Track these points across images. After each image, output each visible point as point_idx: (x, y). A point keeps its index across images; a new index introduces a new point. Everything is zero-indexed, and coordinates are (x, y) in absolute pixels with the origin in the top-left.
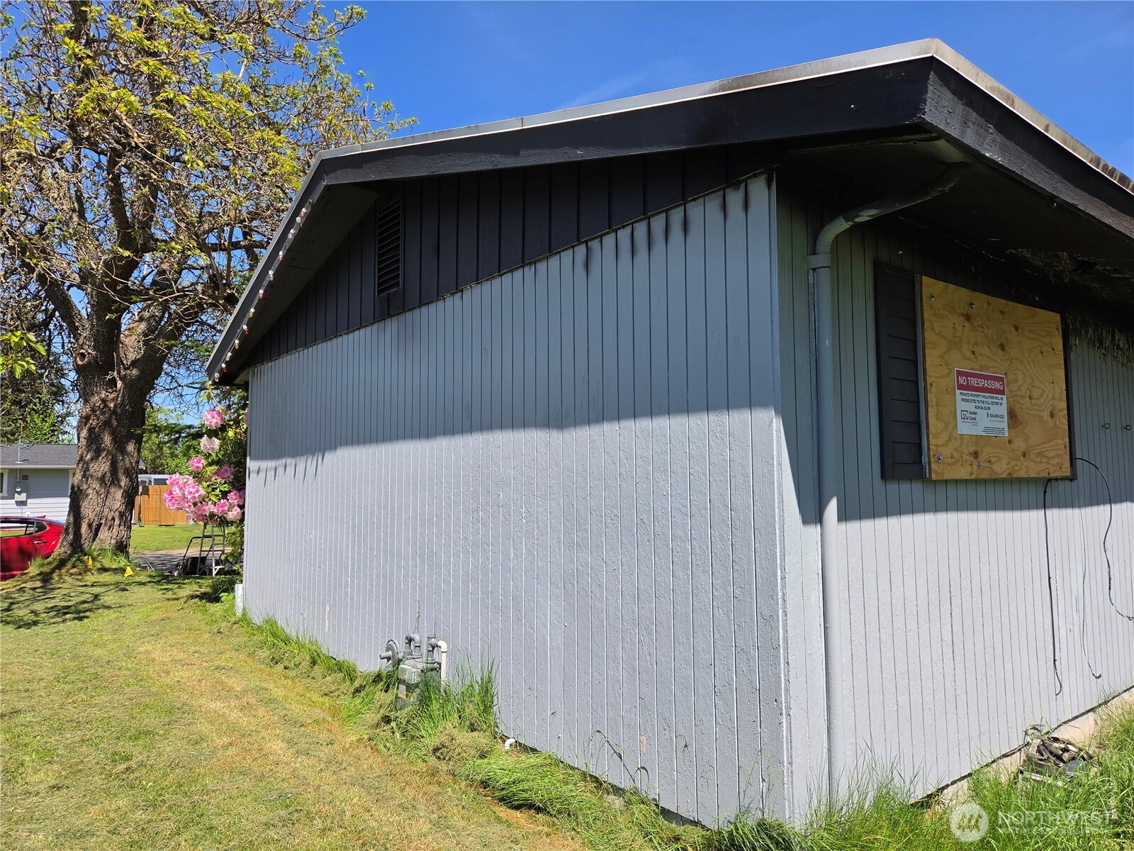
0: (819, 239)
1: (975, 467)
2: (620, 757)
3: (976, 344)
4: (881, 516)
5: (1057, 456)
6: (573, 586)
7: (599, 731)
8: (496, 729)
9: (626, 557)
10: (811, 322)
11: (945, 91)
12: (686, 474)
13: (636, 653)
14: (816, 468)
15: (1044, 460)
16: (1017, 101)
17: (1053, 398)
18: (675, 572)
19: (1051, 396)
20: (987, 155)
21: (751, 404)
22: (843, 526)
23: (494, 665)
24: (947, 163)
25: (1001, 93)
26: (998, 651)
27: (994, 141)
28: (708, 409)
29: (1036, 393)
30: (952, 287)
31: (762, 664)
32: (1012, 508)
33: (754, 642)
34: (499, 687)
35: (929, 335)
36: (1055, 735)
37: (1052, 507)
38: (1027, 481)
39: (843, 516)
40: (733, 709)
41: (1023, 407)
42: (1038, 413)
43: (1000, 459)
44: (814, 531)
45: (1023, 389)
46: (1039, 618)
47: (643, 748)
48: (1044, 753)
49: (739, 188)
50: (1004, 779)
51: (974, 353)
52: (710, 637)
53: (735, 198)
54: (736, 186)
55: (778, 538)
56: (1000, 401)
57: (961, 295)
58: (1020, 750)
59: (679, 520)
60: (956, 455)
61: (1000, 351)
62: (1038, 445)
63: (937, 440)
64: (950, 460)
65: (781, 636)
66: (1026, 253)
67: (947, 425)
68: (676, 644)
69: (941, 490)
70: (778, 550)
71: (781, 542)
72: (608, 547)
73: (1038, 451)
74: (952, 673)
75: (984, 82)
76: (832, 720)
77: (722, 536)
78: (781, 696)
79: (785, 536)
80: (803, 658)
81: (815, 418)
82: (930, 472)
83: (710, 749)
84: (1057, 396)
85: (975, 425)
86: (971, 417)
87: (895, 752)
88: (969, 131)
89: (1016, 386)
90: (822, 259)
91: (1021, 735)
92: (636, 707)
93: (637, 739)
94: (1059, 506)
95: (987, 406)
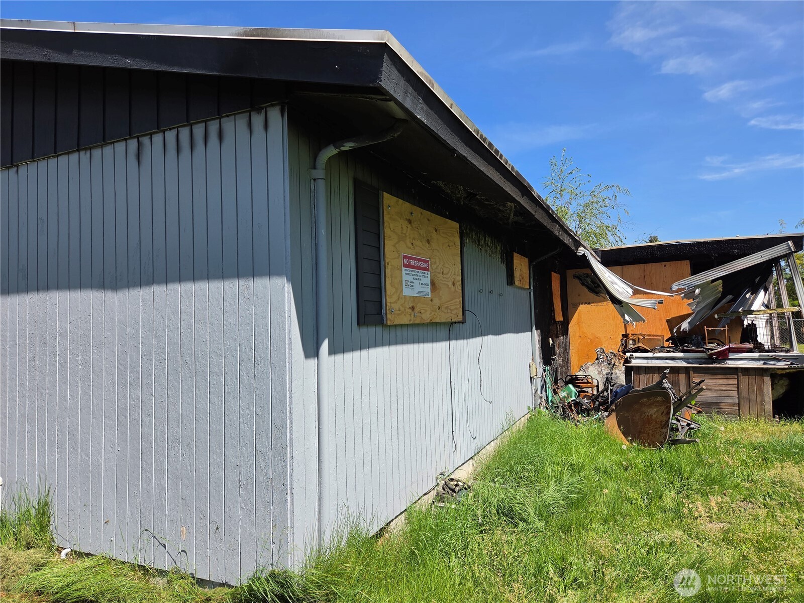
0: (318, 158)
1: (412, 316)
2: (164, 546)
3: (414, 239)
4: (356, 350)
5: (456, 308)
6: (126, 417)
7: (146, 530)
8: (53, 543)
9: (172, 391)
10: (312, 217)
11: (393, 68)
12: (221, 325)
13: (179, 464)
14: (315, 317)
15: (449, 311)
16: (436, 85)
17: (454, 274)
18: (211, 400)
19: (453, 273)
20: (418, 117)
21: (270, 273)
22: (332, 357)
23: (51, 490)
24: (395, 118)
25: (426, 78)
26: (423, 430)
27: (422, 108)
28: (238, 276)
29: (446, 271)
30: (401, 201)
31: (274, 461)
32: (432, 341)
33: (269, 445)
34: (55, 508)
35: (387, 232)
36: (452, 477)
37: (453, 339)
38: (441, 324)
39: (333, 351)
40: (253, 496)
41: (439, 279)
42: (446, 283)
43: (426, 311)
44: (313, 362)
45: (439, 268)
46: (445, 407)
47: (183, 536)
48: (446, 489)
49: (261, 113)
50: (424, 510)
51: (413, 244)
52: (238, 445)
53: (258, 120)
54: (259, 111)
55: (287, 369)
56: (427, 275)
57: (406, 206)
58: (434, 489)
59: (215, 360)
60: (402, 309)
61: (427, 244)
62: (447, 302)
63: (391, 299)
64: (398, 312)
65: (288, 438)
66: (441, 184)
67: (397, 289)
68: (211, 454)
69: (393, 331)
70: (288, 378)
71: (289, 372)
72: (156, 384)
73: (446, 306)
74: (397, 447)
75: (416, 68)
76: (321, 492)
77: (247, 370)
78: (287, 481)
79: (292, 367)
80: (303, 451)
81: (315, 284)
82: (387, 320)
83: (235, 527)
84: (456, 273)
85: (413, 289)
86: (411, 285)
87: (361, 505)
88: (408, 99)
89: (435, 266)
90: (320, 173)
91: (435, 479)
92: (178, 506)
93: (178, 531)
94: (456, 339)
95: (420, 278)
